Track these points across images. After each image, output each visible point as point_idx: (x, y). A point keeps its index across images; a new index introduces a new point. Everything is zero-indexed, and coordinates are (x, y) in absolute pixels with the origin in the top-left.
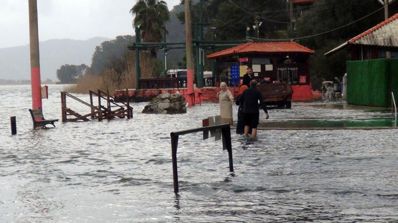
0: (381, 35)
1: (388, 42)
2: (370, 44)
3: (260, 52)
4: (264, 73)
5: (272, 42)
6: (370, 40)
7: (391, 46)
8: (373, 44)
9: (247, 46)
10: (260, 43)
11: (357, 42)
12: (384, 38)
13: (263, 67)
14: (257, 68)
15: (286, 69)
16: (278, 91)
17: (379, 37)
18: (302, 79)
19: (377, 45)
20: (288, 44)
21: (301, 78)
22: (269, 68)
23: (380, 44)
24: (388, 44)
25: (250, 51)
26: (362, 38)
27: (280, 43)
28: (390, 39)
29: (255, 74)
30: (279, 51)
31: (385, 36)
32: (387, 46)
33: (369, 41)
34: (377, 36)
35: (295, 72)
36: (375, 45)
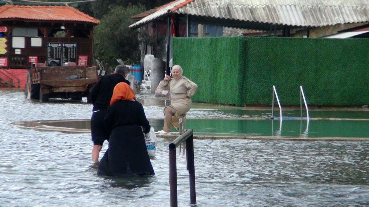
0: (214, 2)
1: (225, 12)
2: (200, 14)
3: (25, 19)
4: (28, 49)
5: (41, 5)
6: (200, 9)
7: (231, 19)
8: (205, 14)
9: (5, 10)
10: (22, 6)
11: (181, 10)
12: (219, 7)
13: (28, 41)
14: (19, 43)
15: (60, 45)
16: (76, 76)
17: (212, 5)
18: (82, 61)
19: (209, 17)
20: (62, 9)
21: (80, 59)
22: (36, 42)
23: (214, 15)
24: (225, 15)
25: (10, 17)
26: (188, 5)
27: (51, 8)
28: (228, 9)
29: (16, 50)
30: (52, 19)
31: (221, 3)
32: (224, 19)
33: (199, 11)
34: (210, 3)
35: (72, 50)
36: (207, 16)
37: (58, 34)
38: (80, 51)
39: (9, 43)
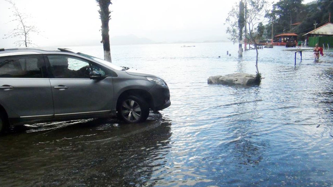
1: (318, 33)
3: (286, 35)
4: (287, 40)
5: (288, 33)
6: (314, 33)
11: (311, 33)
13: (287, 39)
14: (285, 39)
22: (288, 39)
25: (284, 35)
37: (292, 37)
38: (295, 40)
39: (284, 39)
